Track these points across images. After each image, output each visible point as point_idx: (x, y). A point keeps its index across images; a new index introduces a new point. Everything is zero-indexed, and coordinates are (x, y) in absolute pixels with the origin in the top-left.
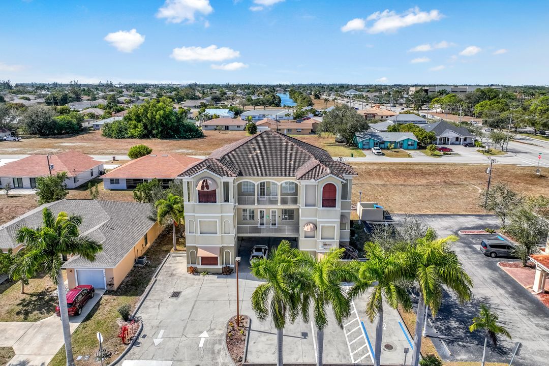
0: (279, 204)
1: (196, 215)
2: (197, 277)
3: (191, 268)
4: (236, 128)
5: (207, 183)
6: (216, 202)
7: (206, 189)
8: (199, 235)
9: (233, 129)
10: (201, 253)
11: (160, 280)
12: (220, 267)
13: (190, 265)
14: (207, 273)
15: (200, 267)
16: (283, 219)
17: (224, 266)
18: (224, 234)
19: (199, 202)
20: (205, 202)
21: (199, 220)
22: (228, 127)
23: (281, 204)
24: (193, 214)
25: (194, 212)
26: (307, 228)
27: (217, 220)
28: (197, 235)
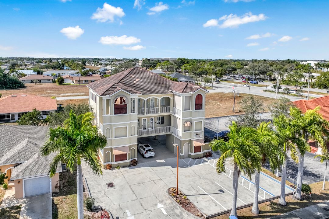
0: (159, 113)
1: (112, 124)
2: (114, 171)
3: (108, 165)
4: (47, 81)
5: (123, 99)
6: (126, 113)
7: (123, 104)
8: (114, 138)
9: (45, 82)
10: (116, 152)
12: (128, 161)
13: (106, 164)
14: (119, 167)
15: (114, 163)
16: (158, 124)
17: (131, 160)
18: (131, 136)
19: (115, 114)
20: (119, 114)
21: (114, 127)
22: (40, 80)
23: (161, 112)
24: (110, 124)
25: (111, 122)
26: (187, 125)
27: (127, 126)
28: (112, 139)
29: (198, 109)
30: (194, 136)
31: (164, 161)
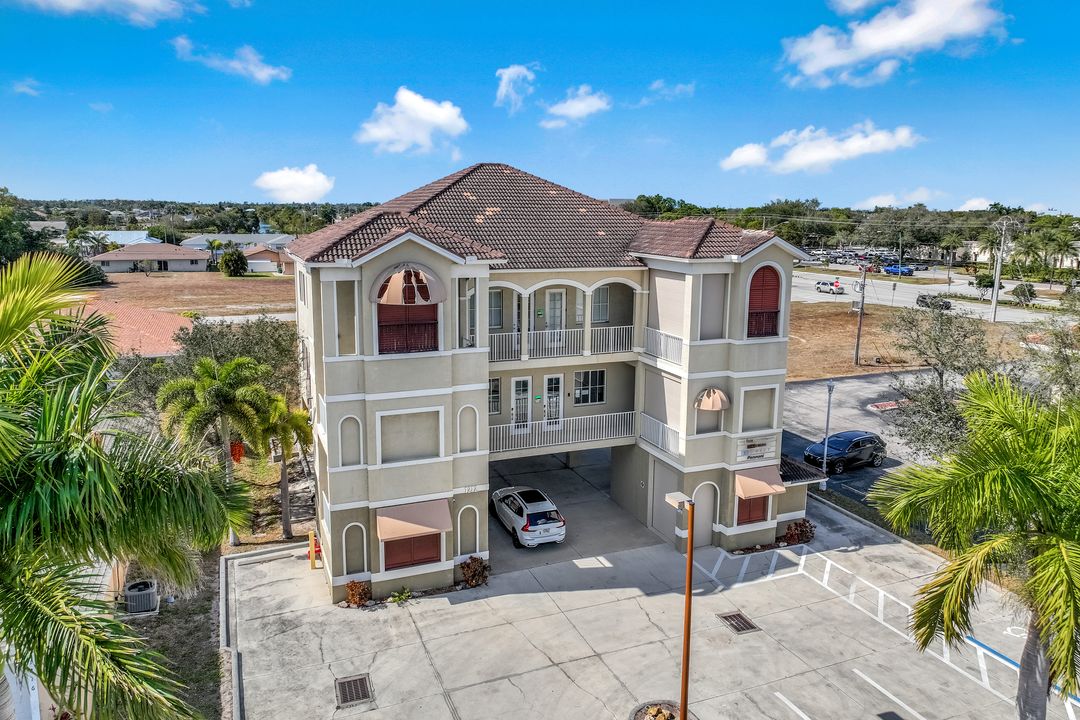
0: (587, 352)
1: (369, 397)
2: (380, 614)
3: (353, 585)
4: (188, 265)
5: (419, 281)
6: (436, 348)
7: (419, 301)
8: (379, 466)
9: (181, 268)
10: (390, 529)
11: (252, 652)
12: (446, 565)
13: (344, 580)
14: (402, 593)
15: (381, 577)
16: (577, 401)
17: (460, 559)
18: (459, 455)
19: (381, 351)
20: (400, 350)
21: (378, 415)
22: (165, 263)
23: (595, 349)
24: (359, 397)
25: (362, 389)
26: (712, 402)
27: (441, 409)
28: (370, 468)
29: (760, 335)
30: (739, 453)
31: (608, 564)
